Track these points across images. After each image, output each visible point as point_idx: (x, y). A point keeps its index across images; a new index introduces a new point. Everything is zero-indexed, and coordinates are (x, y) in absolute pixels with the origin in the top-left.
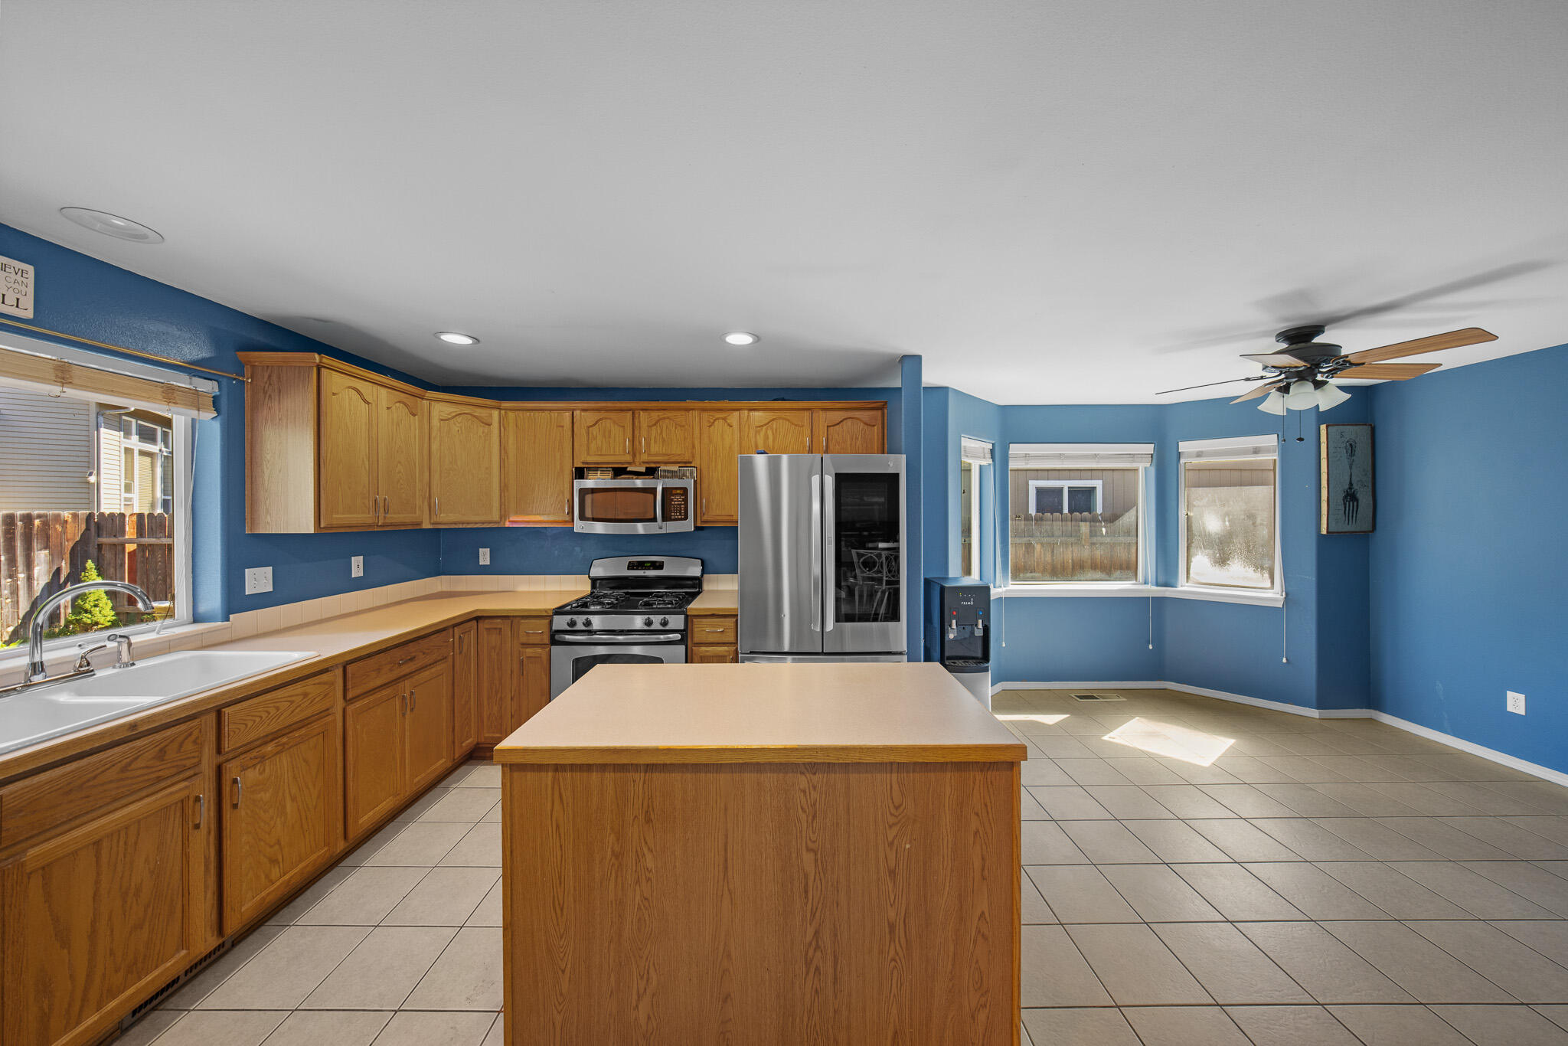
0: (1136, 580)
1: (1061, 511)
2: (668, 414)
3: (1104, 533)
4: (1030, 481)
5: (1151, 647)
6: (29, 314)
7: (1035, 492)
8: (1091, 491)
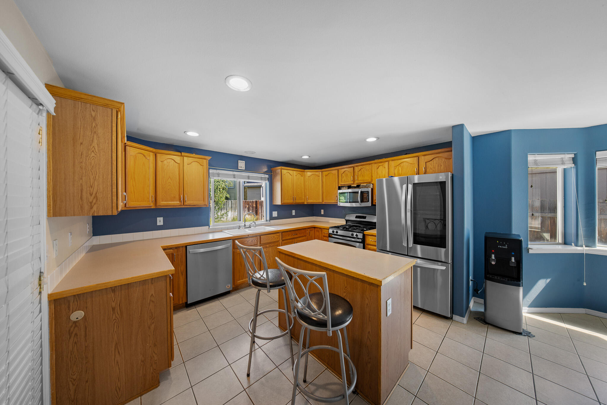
2: (364, 166)
6: (244, 169)
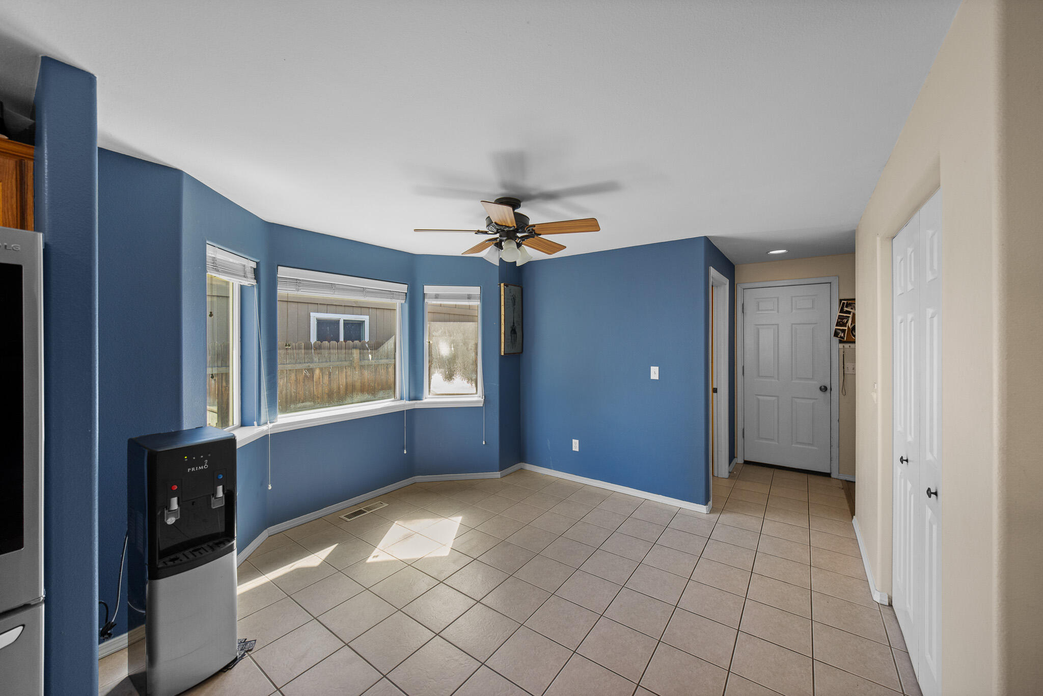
0: (395, 397)
1: (338, 340)
3: (370, 358)
4: (311, 313)
5: (405, 452)
7: (316, 323)
8: (361, 323)
